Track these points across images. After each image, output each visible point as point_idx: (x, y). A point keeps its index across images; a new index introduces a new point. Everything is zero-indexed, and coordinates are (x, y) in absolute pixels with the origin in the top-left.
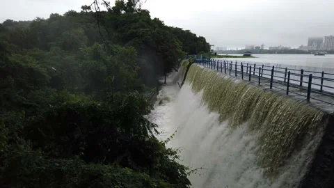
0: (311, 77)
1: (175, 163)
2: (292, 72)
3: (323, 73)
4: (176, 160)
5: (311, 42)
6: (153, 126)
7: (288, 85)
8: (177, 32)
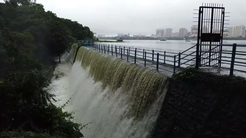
0: (158, 55)
1: (70, 123)
2: (147, 51)
3: (165, 52)
4: (71, 120)
5: (158, 32)
6: (51, 96)
7: (145, 60)
8: (67, 22)
